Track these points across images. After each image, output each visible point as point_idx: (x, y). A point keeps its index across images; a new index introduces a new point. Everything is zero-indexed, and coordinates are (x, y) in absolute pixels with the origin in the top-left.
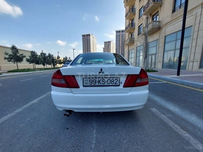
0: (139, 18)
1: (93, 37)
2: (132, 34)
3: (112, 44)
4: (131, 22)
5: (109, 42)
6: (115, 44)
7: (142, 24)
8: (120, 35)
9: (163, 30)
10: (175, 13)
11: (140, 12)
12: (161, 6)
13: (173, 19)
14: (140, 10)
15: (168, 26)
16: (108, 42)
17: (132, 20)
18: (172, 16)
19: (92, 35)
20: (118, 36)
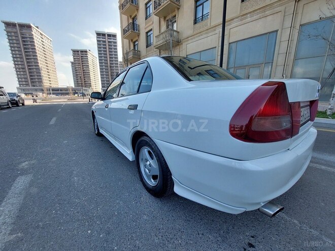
0: (146, 19)
1: (42, 35)
2: (134, 42)
3: (89, 56)
4: (131, 21)
5: (84, 52)
6: (98, 57)
7: (151, 30)
8: (105, 42)
9: (184, 46)
10: (197, 25)
11: (147, 8)
12: (178, 9)
13: (195, 33)
14: (146, 4)
15: (190, 41)
16: (82, 51)
17: (134, 19)
18: (194, 28)
19: (37, 27)
20: (102, 43)
